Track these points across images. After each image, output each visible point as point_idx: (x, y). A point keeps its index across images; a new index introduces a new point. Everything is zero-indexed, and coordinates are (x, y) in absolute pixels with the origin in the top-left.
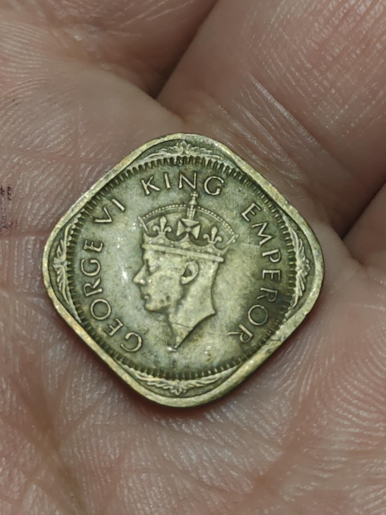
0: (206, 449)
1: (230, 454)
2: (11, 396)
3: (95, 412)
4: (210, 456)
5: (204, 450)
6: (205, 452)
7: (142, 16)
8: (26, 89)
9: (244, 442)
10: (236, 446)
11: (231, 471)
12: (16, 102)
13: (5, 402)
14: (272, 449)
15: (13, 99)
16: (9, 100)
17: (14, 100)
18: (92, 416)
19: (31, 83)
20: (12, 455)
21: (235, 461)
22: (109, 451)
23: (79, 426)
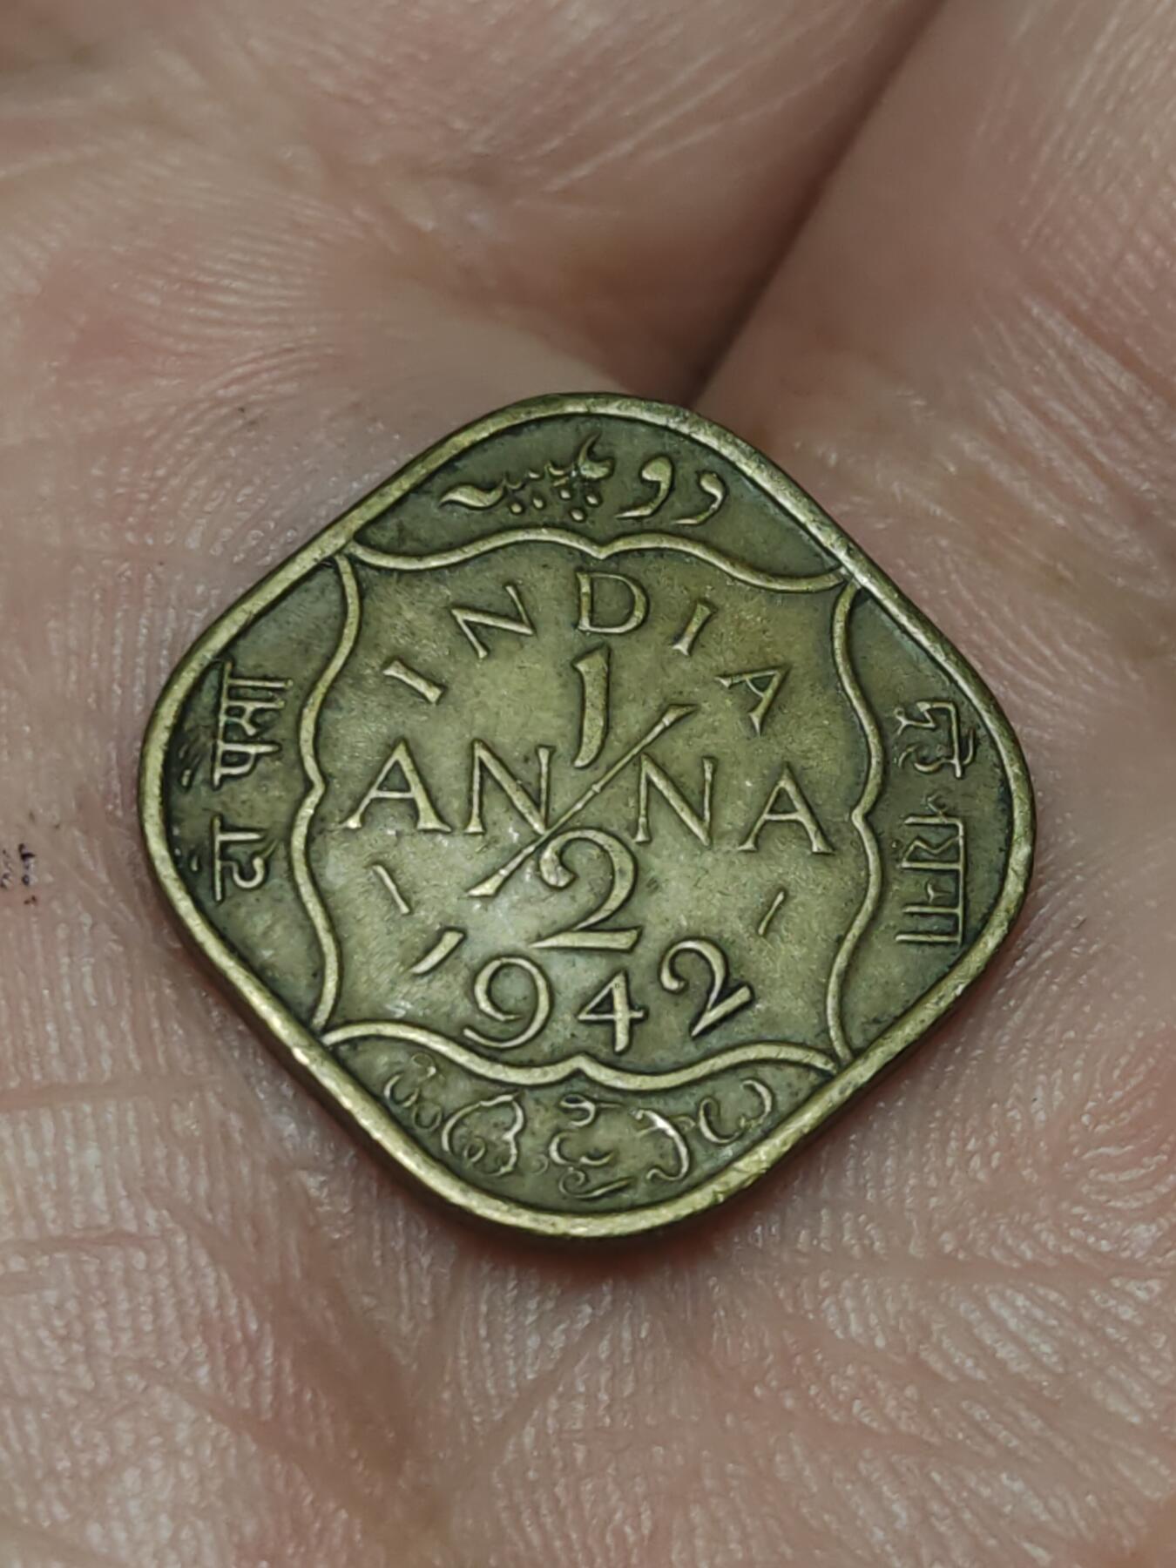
0: (936, 1476)
1: (1018, 1486)
2: (277, 1352)
3: (561, 1389)
4: (953, 1499)
5: (932, 1481)
6: (938, 1490)
7: (626, 146)
8: (276, 374)
9: (1061, 1444)
10: (1036, 1459)
11: (1027, 1546)
12: (250, 416)
13: (259, 1374)
14: (1155, 1461)
15: (238, 405)
16: (224, 411)
17: (242, 410)
18: (553, 1404)
19: (295, 355)
20: (290, 1551)
21: (1036, 1506)
22: (618, 1516)
23: (512, 1441)
